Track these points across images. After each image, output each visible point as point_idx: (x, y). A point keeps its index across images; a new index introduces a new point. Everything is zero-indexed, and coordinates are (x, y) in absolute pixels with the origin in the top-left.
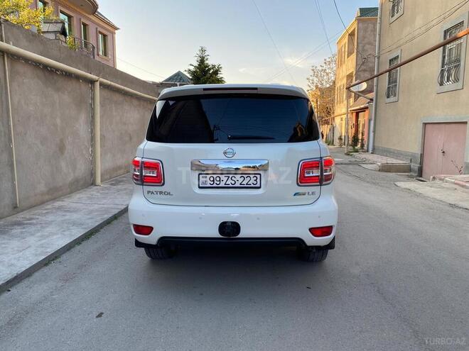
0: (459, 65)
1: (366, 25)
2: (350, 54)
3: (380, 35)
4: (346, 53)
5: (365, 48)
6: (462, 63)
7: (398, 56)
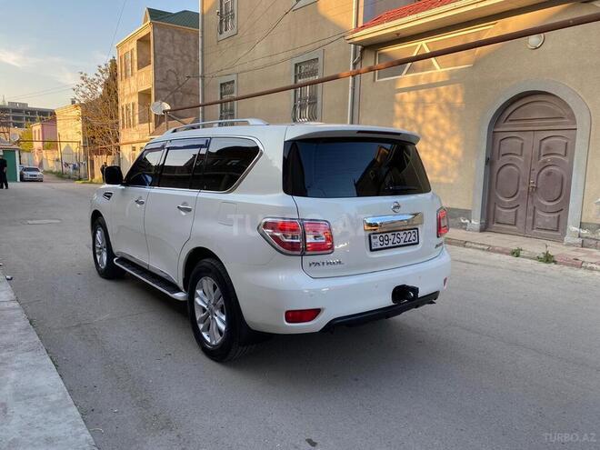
0: (316, 102)
1: (162, 32)
2: (142, 65)
3: (202, 52)
4: (136, 63)
5: (164, 61)
6: (319, 102)
7: (233, 81)
